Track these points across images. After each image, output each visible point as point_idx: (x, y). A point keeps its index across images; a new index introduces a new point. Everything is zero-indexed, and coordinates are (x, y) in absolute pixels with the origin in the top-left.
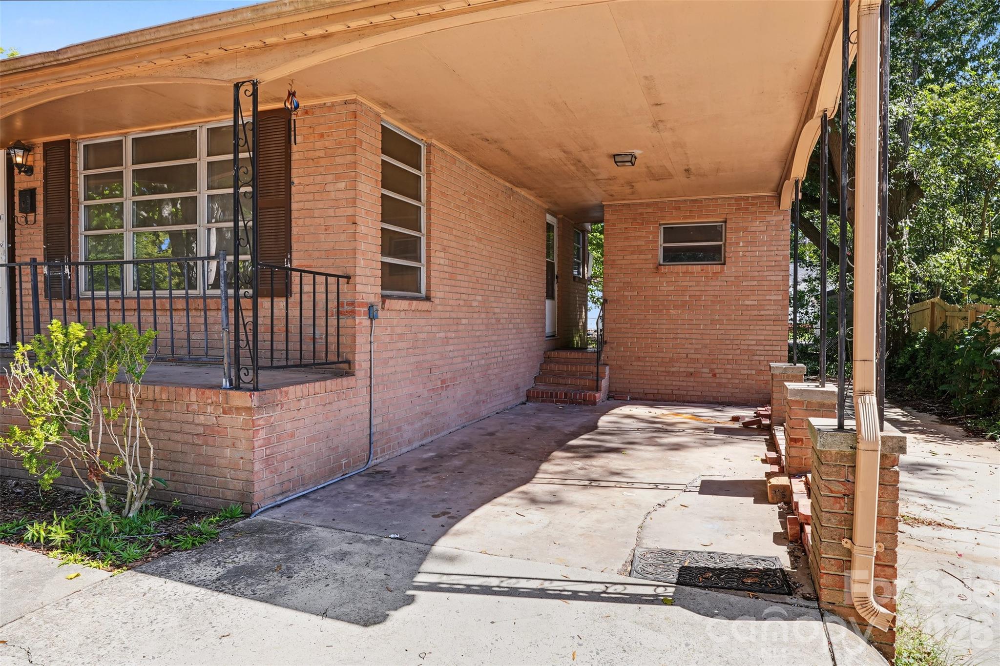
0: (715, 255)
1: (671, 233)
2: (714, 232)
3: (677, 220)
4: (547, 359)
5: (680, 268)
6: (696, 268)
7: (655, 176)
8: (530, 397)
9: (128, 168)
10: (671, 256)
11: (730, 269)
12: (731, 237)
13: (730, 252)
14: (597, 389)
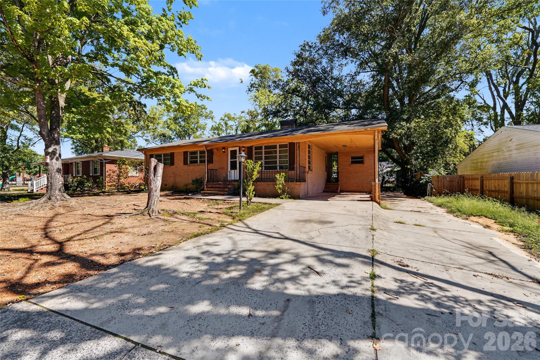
0: (362, 162)
1: (353, 158)
2: (362, 158)
3: (354, 155)
4: (326, 184)
5: (355, 165)
6: (358, 165)
7: (350, 148)
8: (324, 192)
9: (263, 151)
10: (353, 162)
11: (365, 165)
12: (365, 158)
13: (365, 161)
14: (338, 189)
